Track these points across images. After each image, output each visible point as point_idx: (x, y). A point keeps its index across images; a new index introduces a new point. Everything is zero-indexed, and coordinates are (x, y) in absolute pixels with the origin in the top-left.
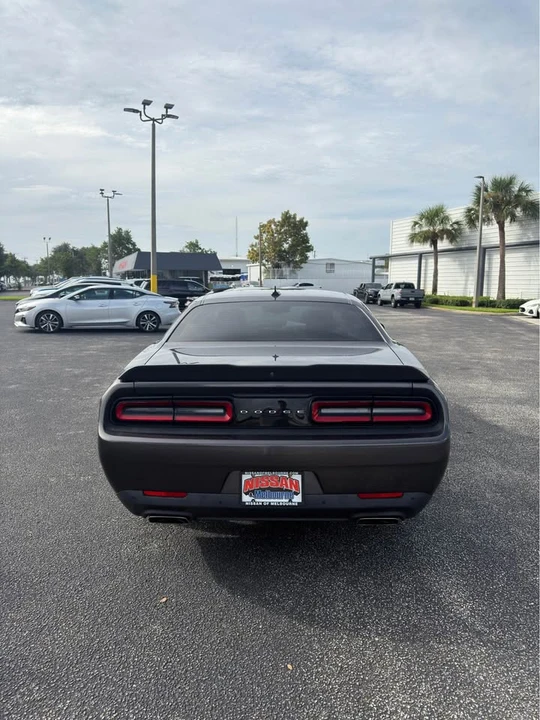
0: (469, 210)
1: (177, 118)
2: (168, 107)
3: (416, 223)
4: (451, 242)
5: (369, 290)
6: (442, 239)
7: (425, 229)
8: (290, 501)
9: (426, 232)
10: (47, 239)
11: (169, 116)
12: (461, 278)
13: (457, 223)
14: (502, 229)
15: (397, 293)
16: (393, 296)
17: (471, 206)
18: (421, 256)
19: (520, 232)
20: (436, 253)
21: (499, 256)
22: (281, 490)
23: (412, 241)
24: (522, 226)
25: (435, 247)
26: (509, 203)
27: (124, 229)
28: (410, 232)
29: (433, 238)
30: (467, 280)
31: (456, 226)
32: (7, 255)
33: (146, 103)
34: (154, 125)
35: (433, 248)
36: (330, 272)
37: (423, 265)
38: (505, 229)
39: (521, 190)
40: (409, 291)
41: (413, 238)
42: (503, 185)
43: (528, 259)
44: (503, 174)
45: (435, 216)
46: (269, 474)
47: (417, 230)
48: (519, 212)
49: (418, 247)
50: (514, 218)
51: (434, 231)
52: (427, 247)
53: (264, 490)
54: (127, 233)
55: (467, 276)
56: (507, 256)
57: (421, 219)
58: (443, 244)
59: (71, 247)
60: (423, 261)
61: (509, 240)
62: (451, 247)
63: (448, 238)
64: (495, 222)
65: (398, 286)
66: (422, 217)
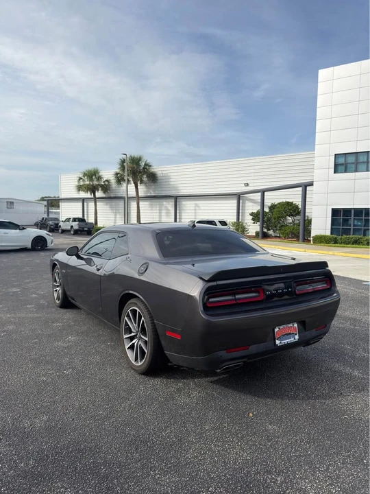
0: (117, 174)
3: (80, 179)
4: (104, 192)
5: (51, 223)
6: (98, 190)
7: (87, 183)
9: (88, 185)
12: (112, 216)
13: (107, 181)
14: (136, 187)
15: (76, 225)
16: (72, 227)
17: (118, 171)
18: (83, 200)
19: (145, 190)
20: (95, 199)
21: (136, 203)
23: (79, 190)
24: (146, 186)
25: (94, 195)
26: (140, 172)
28: (77, 184)
29: (93, 190)
30: (115, 217)
31: (107, 183)
35: (93, 196)
36: (11, 208)
37: (85, 206)
38: (139, 187)
39: (146, 165)
40: (82, 224)
41: (80, 188)
42: (136, 161)
43: (151, 206)
44: (136, 154)
45: (93, 174)
46: (285, 326)
47: (82, 183)
48: (145, 178)
49: (83, 195)
50: (142, 182)
51: (93, 184)
52: (88, 195)
55: (115, 215)
56: (140, 203)
57: (84, 176)
58: (99, 194)
60: (85, 204)
61: (141, 194)
62: (104, 196)
63: (102, 190)
64: (132, 182)
65: (75, 220)
66: (85, 175)
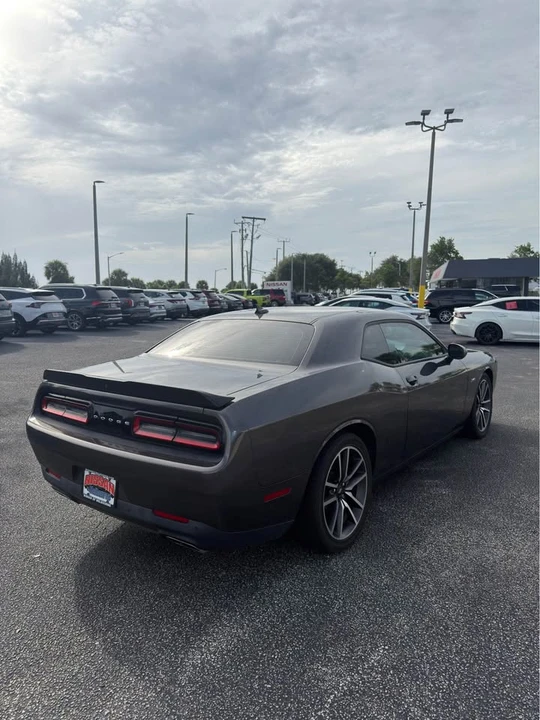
1: (462, 121)
2: (448, 112)
8: (108, 502)
10: (373, 254)
11: (452, 121)
22: (103, 490)
27: (447, 238)
32: (338, 271)
33: (425, 113)
34: (434, 134)
46: (99, 474)
53: (95, 487)
54: (450, 241)
59: (399, 259)
